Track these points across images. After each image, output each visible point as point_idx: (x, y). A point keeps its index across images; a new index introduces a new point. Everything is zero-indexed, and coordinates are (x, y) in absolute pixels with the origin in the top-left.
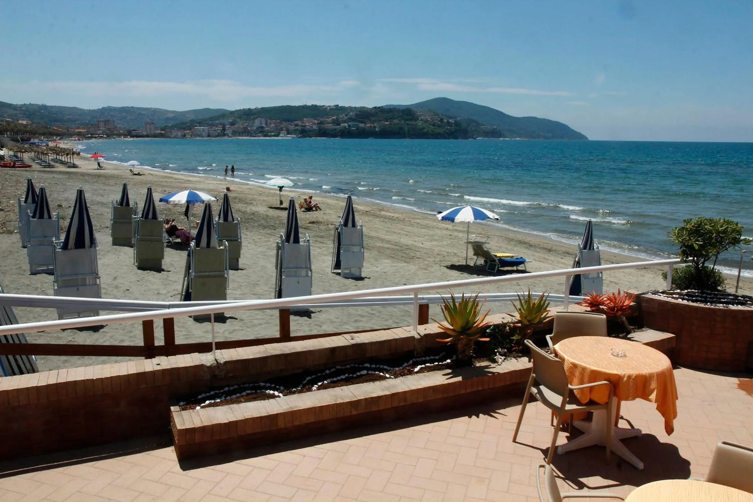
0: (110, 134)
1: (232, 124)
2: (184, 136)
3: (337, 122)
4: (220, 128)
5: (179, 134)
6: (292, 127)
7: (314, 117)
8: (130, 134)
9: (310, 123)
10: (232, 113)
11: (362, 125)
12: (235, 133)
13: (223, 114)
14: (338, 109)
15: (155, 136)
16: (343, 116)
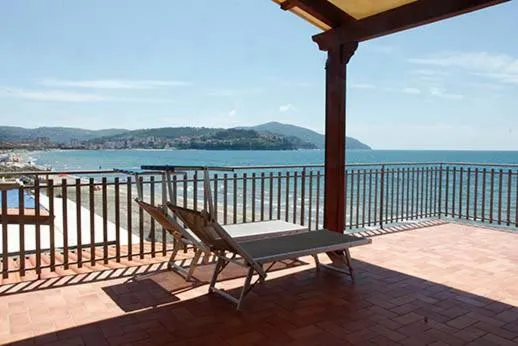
0: (48, 147)
1: (131, 140)
2: (98, 148)
3: (204, 139)
4: (123, 142)
5: (95, 147)
6: (173, 142)
7: (187, 135)
8: (60, 147)
9: (186, 140)
10: (132, 132)
11: (220, 141)
12: (134, 146)
13: (126, 133)
14: (204, 129)
15: (78, 148)
16: (208, 135)
